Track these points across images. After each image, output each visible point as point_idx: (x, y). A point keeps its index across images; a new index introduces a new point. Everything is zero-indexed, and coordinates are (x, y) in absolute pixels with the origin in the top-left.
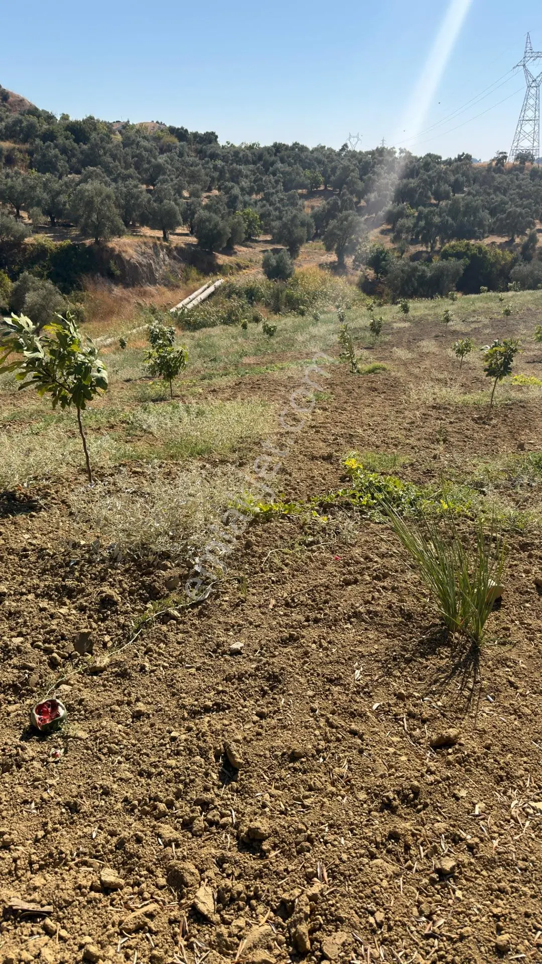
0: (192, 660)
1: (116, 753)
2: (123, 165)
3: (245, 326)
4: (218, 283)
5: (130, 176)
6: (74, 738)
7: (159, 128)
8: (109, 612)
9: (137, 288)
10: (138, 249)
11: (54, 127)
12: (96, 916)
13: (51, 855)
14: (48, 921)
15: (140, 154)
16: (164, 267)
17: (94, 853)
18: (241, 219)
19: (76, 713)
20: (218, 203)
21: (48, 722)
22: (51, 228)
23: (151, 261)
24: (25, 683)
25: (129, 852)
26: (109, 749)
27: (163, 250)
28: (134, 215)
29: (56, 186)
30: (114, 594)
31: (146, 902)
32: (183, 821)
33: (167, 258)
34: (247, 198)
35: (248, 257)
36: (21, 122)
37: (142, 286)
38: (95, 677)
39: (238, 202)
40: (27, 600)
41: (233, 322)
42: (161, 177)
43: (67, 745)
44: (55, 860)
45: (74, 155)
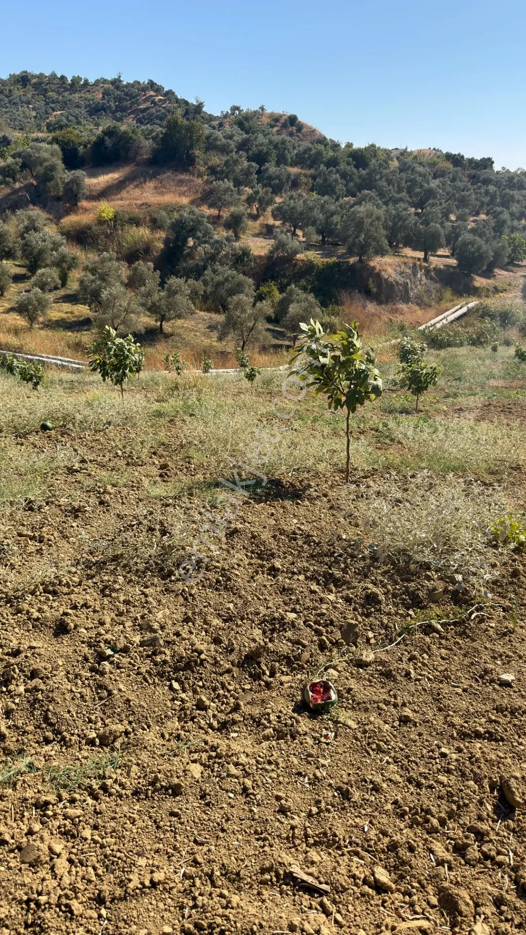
0: (458, 678)
1: (383, 752)
2: (396, 189)
3: (495, 349)
4: (471, 305)
5: (401, 200)
6: (344, 724)
7: (435, 154)
8: (373, 610)
9: (390, 306)
10: (398, 268)
11: (338, 154)
12: (369, 912)
13: (325, 834)
14: (325, 899)
15: (414, 179)
16: (419, 287)
17: (366, 846)
18: (507, 244)
19: (344, 700)
20: (484, 227)
21: (319, 702)
22: (321, 246)
23: (408, 281)
24: (298, 658)
25: (402, 858)
26: (378, 745)
27: (421, 271)
28: (399, 236)
29: (333, 208)
30: (379, 593)
31: (418, 916)
32: (455, 844)
33: (424, 278)
34: (516, 223)
35: (507, 281)
36: (310, 149)
37: (395, 304)
38: (361, 670)
39: (506, 226)
40: (298, 579)
41: (481, 343)
42: (431, 201)
43: (338, 730)
44: (329, 840)
45: (352, 180)
